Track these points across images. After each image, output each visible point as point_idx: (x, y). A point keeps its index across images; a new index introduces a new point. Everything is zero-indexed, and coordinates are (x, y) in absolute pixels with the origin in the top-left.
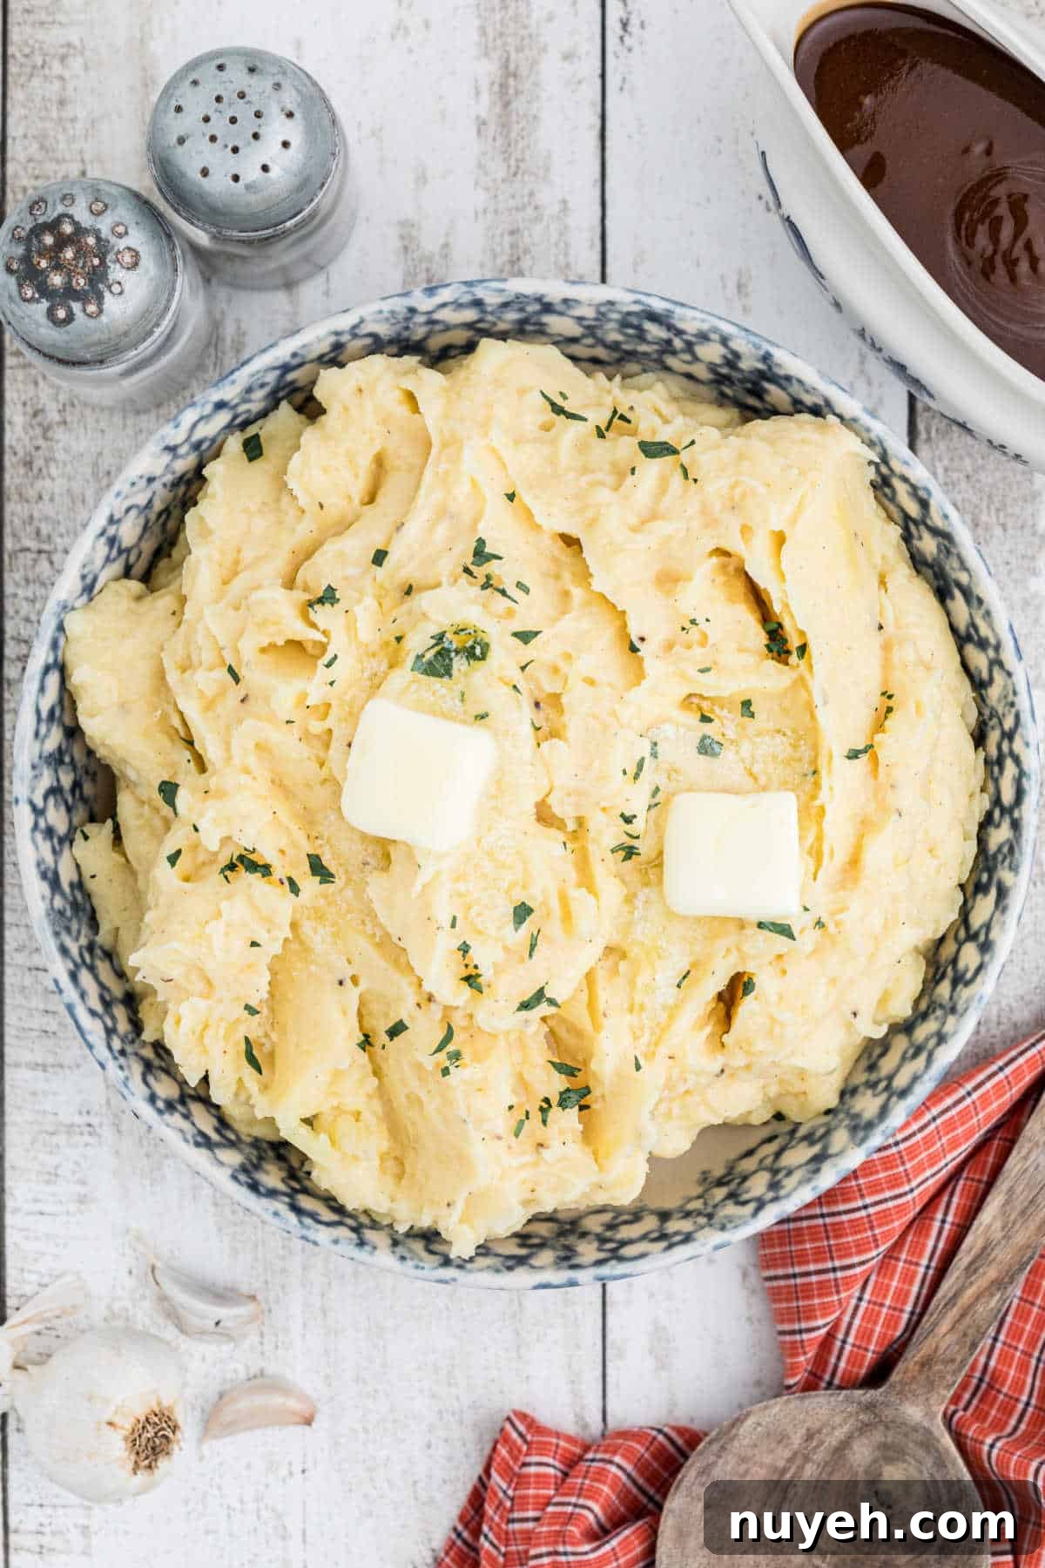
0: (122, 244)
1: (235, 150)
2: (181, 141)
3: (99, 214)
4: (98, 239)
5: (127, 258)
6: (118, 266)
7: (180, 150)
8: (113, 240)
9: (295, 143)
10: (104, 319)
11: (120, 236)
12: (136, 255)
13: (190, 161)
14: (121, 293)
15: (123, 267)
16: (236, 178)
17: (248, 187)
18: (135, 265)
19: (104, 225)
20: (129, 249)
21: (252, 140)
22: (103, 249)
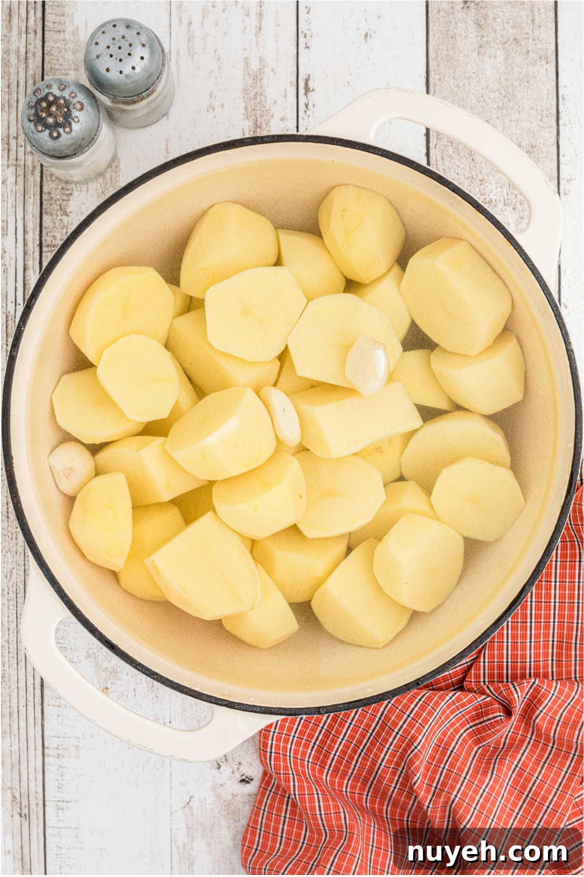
0: (75, 100)
1: (121, 60)
2: (98, 57)
3: (63, 90)
4: (65, 100)
5: (78, 106)
6: (75, 110)
7: (97, 61)
8: (71, 99)
9: (146, 57)
10: (73, 133)
11: (73, 97)
12: (82, 104)
13: (101, 65)
14: (78, 121)
15: (77, 110)
16: (121, 72)
17: (126, 76)
18: (82, 109)
19: (66, 94)
20: (78, 102)
21: (128, 56)
22: (67, 104)
